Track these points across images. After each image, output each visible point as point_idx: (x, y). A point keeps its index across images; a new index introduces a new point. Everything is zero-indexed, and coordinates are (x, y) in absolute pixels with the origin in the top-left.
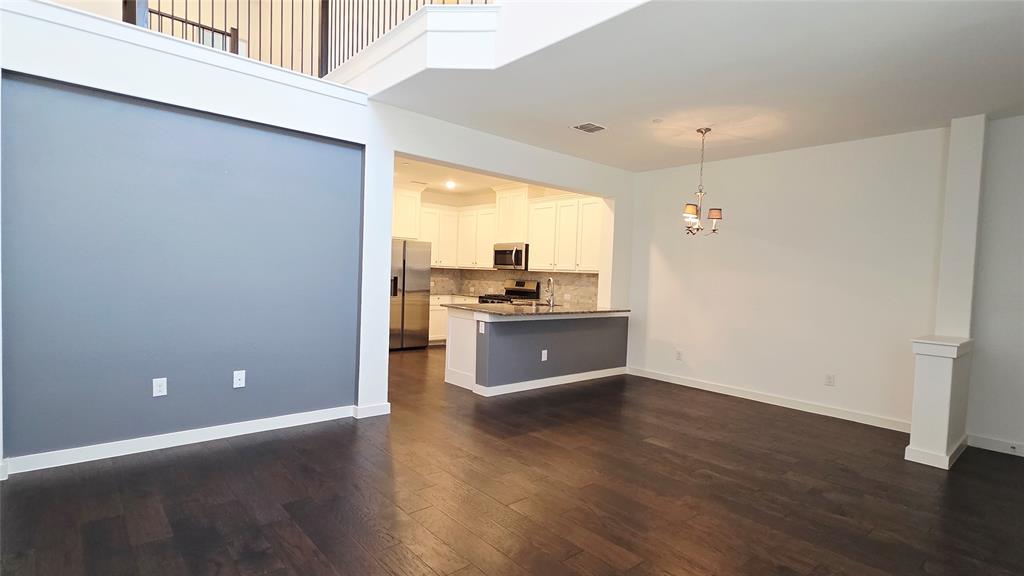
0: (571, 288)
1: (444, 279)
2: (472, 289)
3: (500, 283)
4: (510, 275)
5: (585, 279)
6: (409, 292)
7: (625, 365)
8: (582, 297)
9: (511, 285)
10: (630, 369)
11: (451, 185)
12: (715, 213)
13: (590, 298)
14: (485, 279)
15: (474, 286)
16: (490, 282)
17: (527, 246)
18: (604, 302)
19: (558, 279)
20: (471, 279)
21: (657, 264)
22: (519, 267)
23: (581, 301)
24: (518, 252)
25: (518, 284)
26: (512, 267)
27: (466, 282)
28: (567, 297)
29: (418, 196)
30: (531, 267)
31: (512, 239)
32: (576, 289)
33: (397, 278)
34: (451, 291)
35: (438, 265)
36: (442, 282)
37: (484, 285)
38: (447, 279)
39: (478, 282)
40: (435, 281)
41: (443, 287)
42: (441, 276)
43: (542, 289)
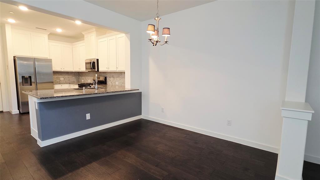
0: (118, 79)
1: (69, 76)
6: (38, 83)
7: (141, 115)
10: (143, 116)
11: (59, 30)
12: (166, 30)
15: (83, 79)
17: (98, 60)
18: (128, 86)
19: (113, 75)
20: (82, 76)
21: (152, 66)
22: (95, 70)
24: (94, 63)
25: (98, 78)
26: (92, 70)
28: (117, 83)
29: (46, 37)
30: (100, 70)
32: (120, 79)
33: (31, 76)
34: (74, 82)
35: (62, 70)
36: (68, 78)
37: (87, 79)
38: (71, 76)
39: (84, 77)
40: (64, 78)
41: (69, 80)
42: (67, 75)
43: (108, 80)
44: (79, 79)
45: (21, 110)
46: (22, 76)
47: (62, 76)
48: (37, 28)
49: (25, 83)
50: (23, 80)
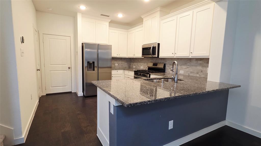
0: (184, 67)
1: (122, 62)
2: (134, 67)
3: (146, 64)
4: (150, 61)
5: (194, 62)
8: (191, 72)
9: (151, 65)
11: (120, 16)
13: (198, 73)
14: (139, 62)
15: (135, 65)
16: (141, 64)
17: (159, 44)
20: (134, 62)
22: (154, 56)
23: (191, 75)
24: (154, 48)
25: (154, 65)
26: (151, 56)
27: (132, 63)
29: (107, 24)
30: (161, 55)
31: (150, 41)
32: (188, 68)
33: (94, 62)
34: (126, 68)
35: (118, 56)
36: (122, 64)
37: (139, 65)
38: (124, 62)
39: (136, 63)
40: (118, 63)
41: (122, 66)
42: (121, 61)
43: (167, 67)
44: (130, 65)
45: (85, 93)
46: (88, 62)
47: (117, 62)
48: (102, 15)
49: (89, 68)
50: (88, 66)
